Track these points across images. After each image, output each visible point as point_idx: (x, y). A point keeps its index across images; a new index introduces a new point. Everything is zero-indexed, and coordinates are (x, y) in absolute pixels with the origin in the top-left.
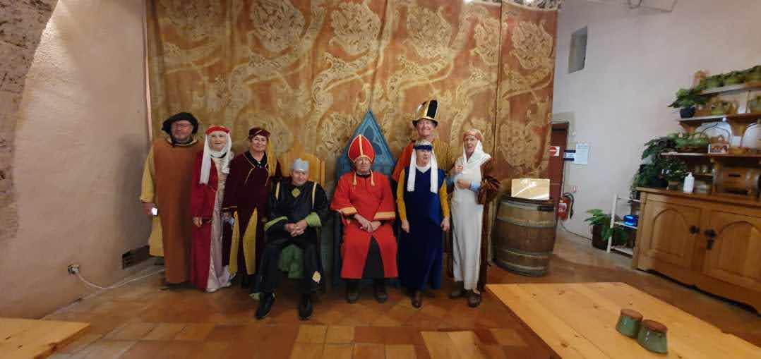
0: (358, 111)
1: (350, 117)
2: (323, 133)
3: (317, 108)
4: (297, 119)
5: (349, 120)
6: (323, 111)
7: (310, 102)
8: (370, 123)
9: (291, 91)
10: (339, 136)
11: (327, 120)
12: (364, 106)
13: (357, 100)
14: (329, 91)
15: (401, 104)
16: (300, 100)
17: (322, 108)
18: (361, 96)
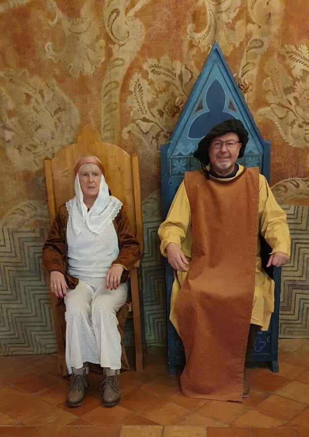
0: (194, 52)
1: (178, 67)
2: (131, 101)
3: (117, 52)
4: (83, 79)
5: (178, 73)
6: (128, 59)
7: (102, 42)
8: (217, 74)
9: (66, 24)
10: (160, 106)
11: (136, 76)
12: (203, 39)
13: (190, 27)
14: (136, 15)
15: (275, 28)
16: (85, 39)
17: (126, 52)
18: (197, 18)
